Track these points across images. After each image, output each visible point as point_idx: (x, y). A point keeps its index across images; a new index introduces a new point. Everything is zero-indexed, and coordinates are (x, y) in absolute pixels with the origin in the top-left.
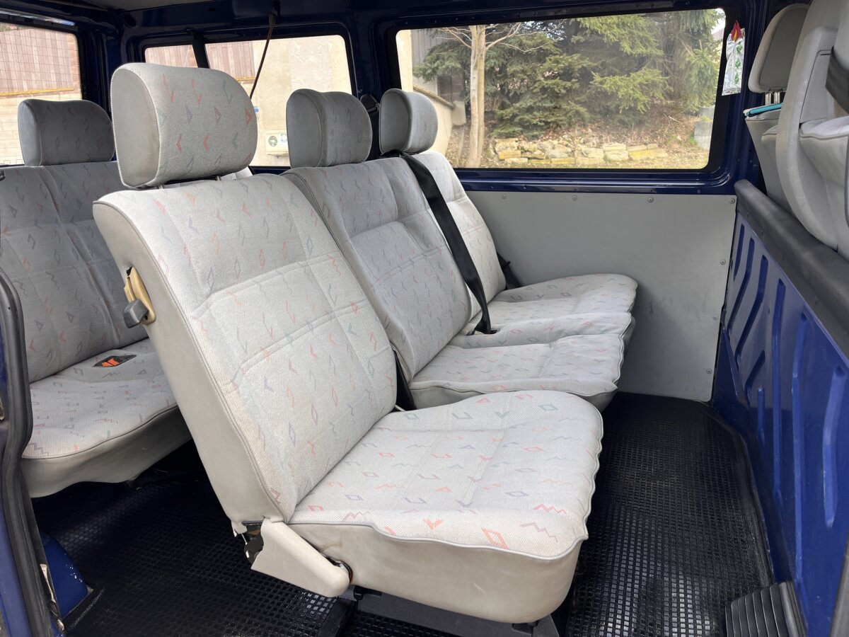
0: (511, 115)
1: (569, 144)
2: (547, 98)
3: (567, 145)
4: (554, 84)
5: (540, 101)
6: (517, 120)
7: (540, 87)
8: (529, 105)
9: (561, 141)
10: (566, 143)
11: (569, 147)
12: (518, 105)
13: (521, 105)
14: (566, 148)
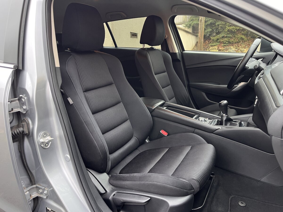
0: (216, 39)
1: (237, 48)
2: (230, 33)
3: (236, 48)
4: (233, 28)
5: (227, 34)
6: (218, 41)
7: (227, 30)
8: (222, 36)
9: (234, 47)
10: (235, 47)
11: (237, 49)
12: (218, 36)
13: (220, 36)
14: (235, 49)
